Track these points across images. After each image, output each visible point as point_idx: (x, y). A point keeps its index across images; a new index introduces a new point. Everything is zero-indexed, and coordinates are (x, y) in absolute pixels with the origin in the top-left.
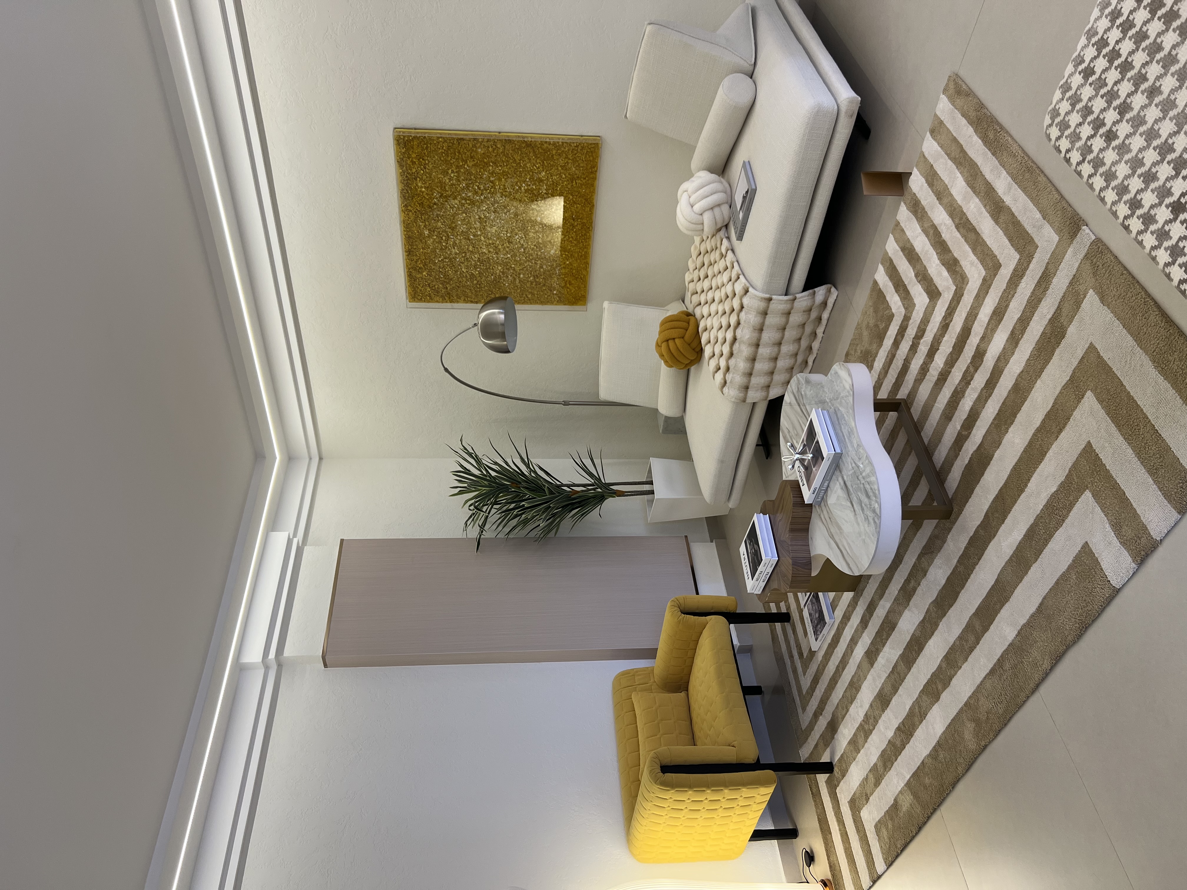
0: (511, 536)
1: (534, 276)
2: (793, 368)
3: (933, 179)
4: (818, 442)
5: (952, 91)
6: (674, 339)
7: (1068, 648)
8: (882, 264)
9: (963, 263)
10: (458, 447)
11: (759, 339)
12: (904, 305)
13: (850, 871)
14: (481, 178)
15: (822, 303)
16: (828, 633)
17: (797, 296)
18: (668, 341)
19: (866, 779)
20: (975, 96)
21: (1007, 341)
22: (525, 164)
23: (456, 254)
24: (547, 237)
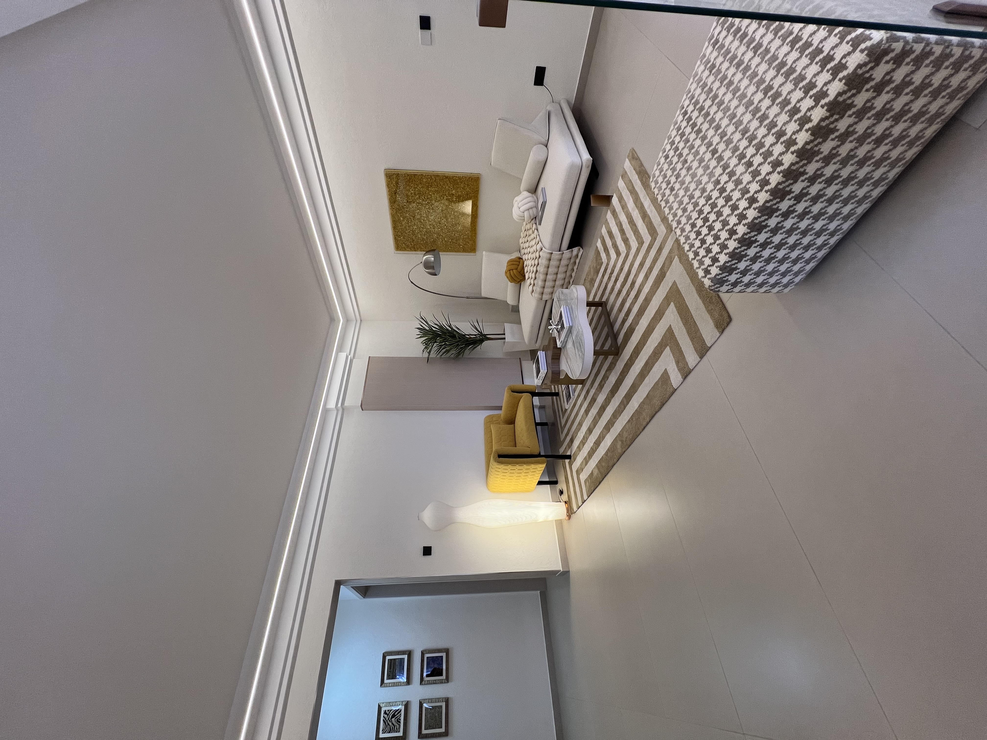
0: (442, 357)
1: (451, 239)
2: (563, 285)
3: (621, 199)
4: (563, 320)
5: (630, 157)
6: (513, 270)
7: (656, 413)
8: (600, 238)
9: (630, 240)
10: (419, 317)
11: (547, 271)
12: (607, 258)
13: (575, 498)
14: (425, 193)
15: (576, 255)
16: (572, 401)
17: (564, 252)
18: (510, 270)
19: (582, 462)
20: (640, 160)
21: (644, 277)
22: (445, 187)
23: (416, 229)
24: (457, 221)
